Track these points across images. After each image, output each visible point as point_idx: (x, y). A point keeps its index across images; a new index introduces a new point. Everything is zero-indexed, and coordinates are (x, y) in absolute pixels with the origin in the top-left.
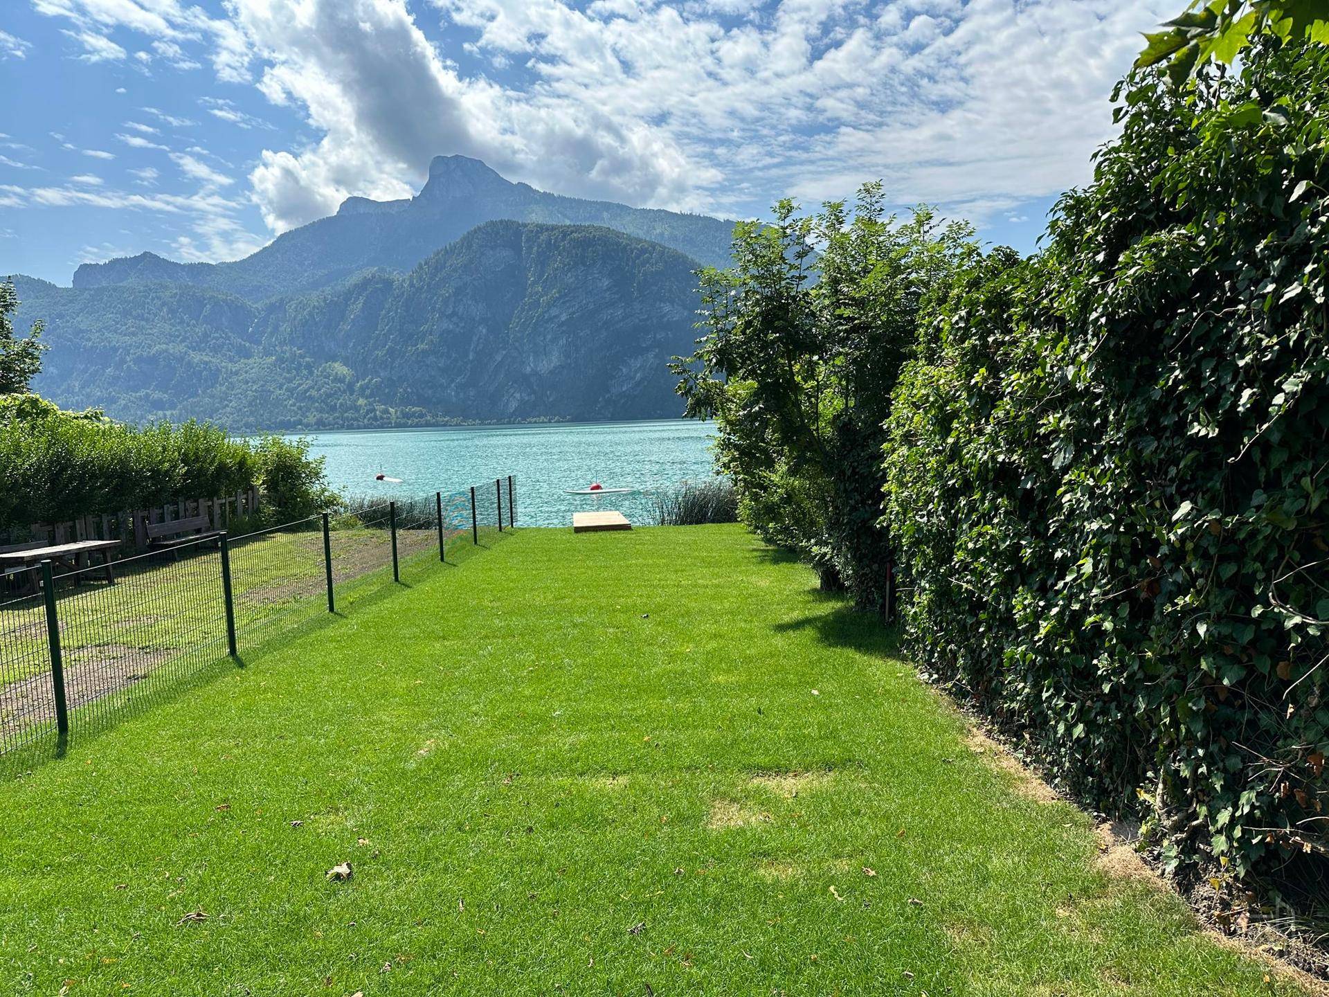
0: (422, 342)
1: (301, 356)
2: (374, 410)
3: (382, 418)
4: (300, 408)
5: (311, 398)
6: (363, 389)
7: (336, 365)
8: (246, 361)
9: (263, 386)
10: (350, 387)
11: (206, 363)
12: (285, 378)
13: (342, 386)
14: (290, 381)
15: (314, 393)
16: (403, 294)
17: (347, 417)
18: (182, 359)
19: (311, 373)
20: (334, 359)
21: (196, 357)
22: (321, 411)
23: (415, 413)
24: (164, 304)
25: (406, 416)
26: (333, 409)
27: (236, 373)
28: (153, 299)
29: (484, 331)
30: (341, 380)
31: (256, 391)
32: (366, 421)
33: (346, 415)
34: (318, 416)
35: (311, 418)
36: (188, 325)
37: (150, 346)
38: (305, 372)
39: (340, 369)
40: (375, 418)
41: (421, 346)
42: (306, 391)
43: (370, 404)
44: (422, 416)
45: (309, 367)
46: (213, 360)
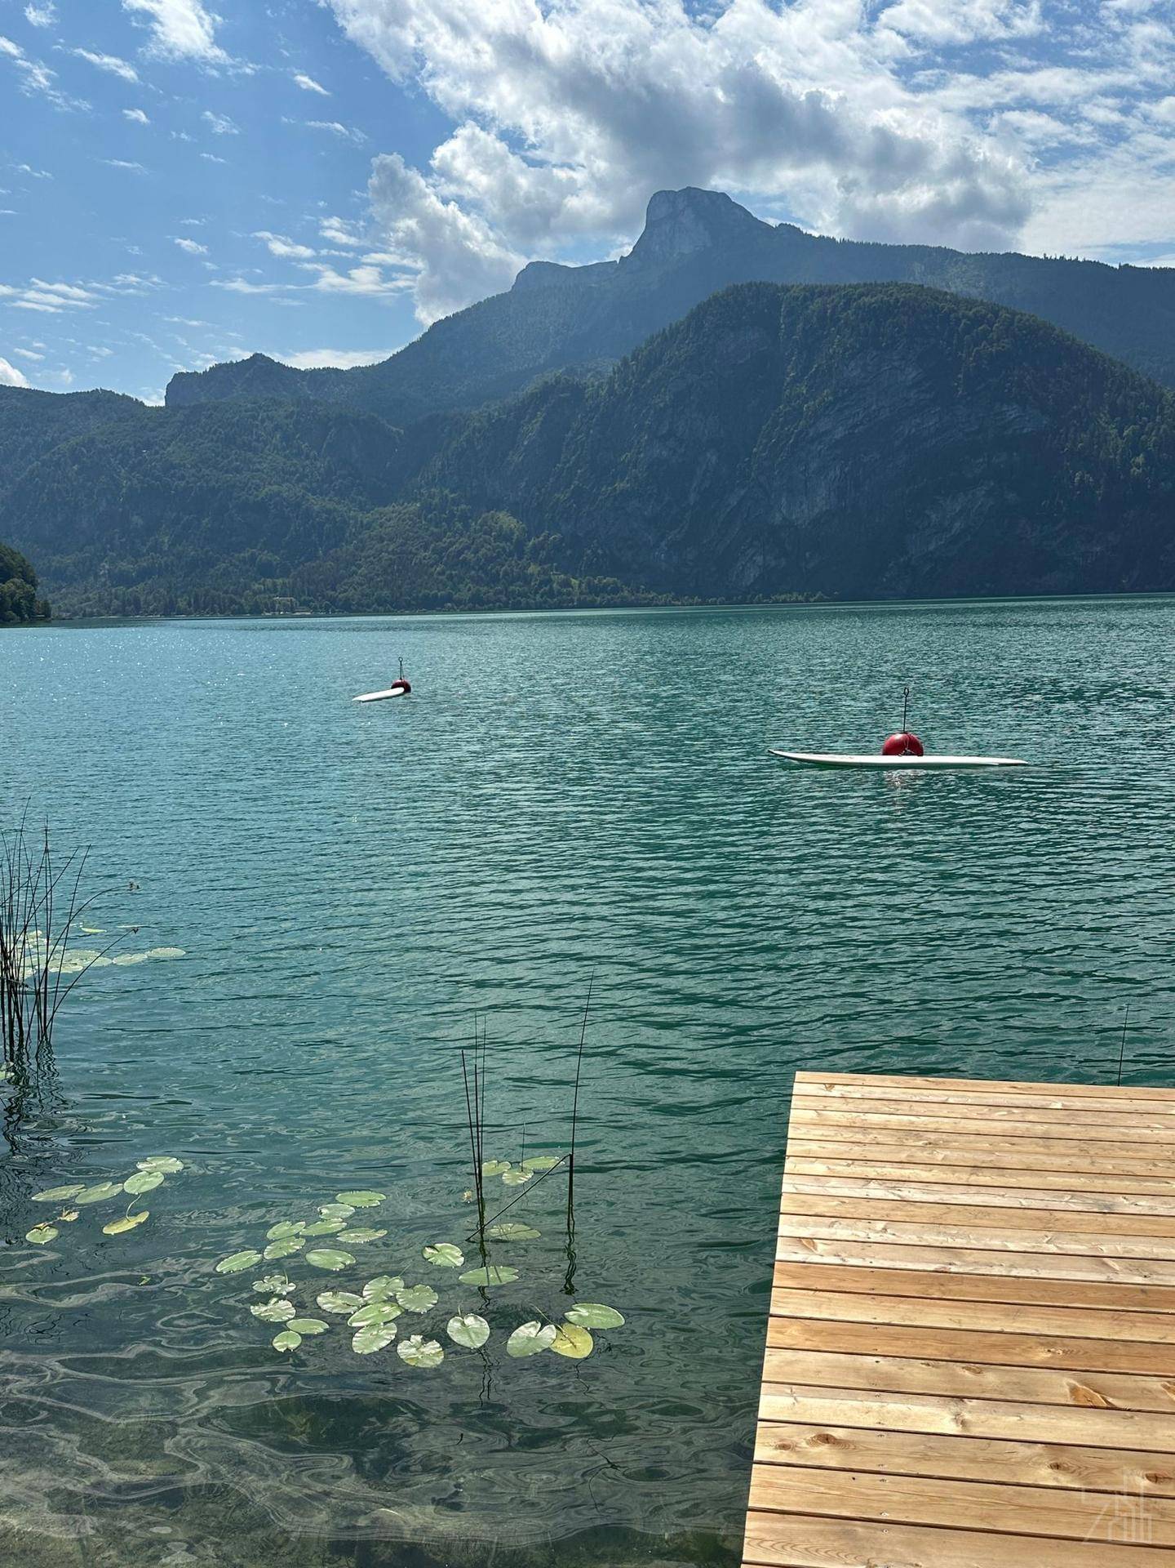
0: (622, 481)
1: (455, 502)
2: (550, 581)
3: (560, 593)
4: (451, 577)
5: (465, 562)
6: (536, 549)
7: (501, 515)
8: (381, 509)
9: (402, 545)
10: (520, 546)
11: (329, 512)
12: (432, 533)
13: (508, 546)
14: (439, 538)
15: (469, 555)
16: (598, 406)
17: (513, 592)
18: (298, 505)
19: (467, 526)
20: (497, 505)
21: (317, 503)
22: (477, 581)
23: (606, 585)
24: (277, 427)
25: (594, 590)
26: (495, 579)
27: (368, 526)
28: (263, 421)
29: (714, 459)
30: (507, 538)
31: (393, 552)
32: (538, 596)
33: (511, 588)
34: (474, 590)
35: (465, 594)
36: (307, 457)
37: (257, 488)
38: (459, 525)
39: (506, 520)
40: (551, 593)
41: (620, 485)
42: (460, 553)
43: (545, 572)
44: (616, 590)
45: (464, 518)
46: (339, 507)
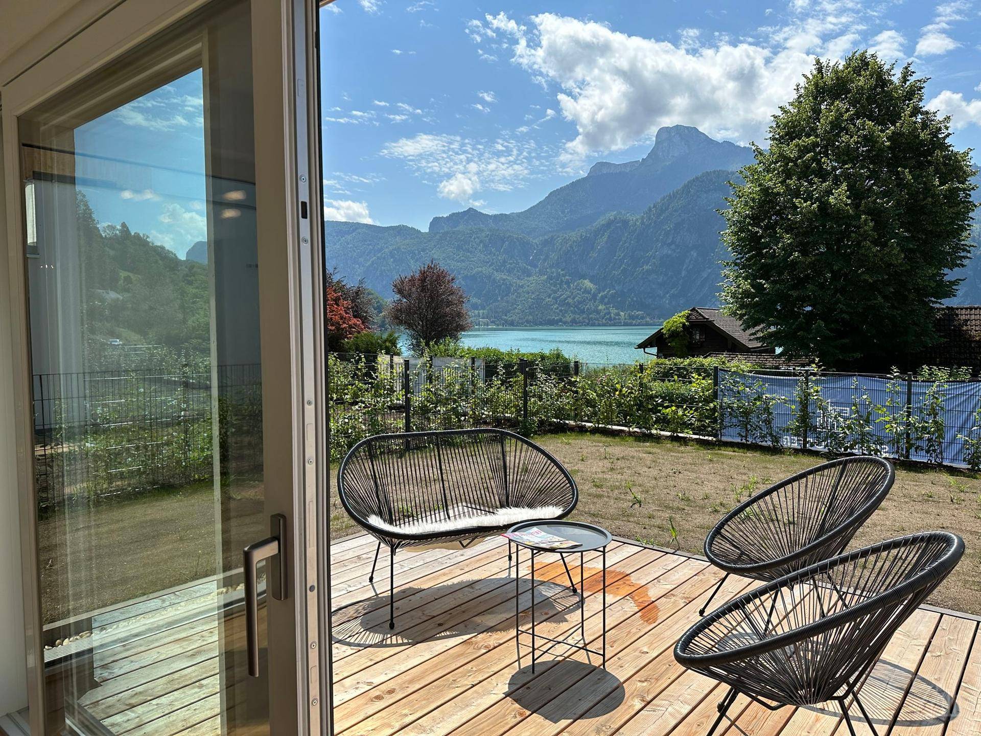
0: (647, 265)
1: (564, 276)
2: (609, 313)
3: (615, 319)
4: (561, 311)
5: (568, 304)
6: (603, 298)
7: (586, 281)
8: (528, 279)
9: (538, 295)
10: (594, 297)
11: (504, 280)
12: (552, 290)
13: (589, 296)
14: (555, 292)
15: (570, 300)
16: (636, 230)
17: (592, 318)
18: (490, 277)
19: (569, 287)
20: (584, 277)
21: (498, 276)
22: (574, 313)
23: (638, 315)
24: (481, 242)
25: (632, 317)
26: (583, 312)
27: (522, 287)
28: (475, 239)
29: (695, 254)
30: (589, 292)
31: (534, 299)
32: (604, 320)
33: (591, 316)
34: (572, 317)
35: (568, 319)
36: (494, 255)
37: (472, 269)
38: (565, 286)
39: (587, 284)
40: (610, 319)
41: (646, 267)
42: (566, 299)
43: (607, 309)
44: (642, 318)
45: (568, 283)
46: (508, 278)
